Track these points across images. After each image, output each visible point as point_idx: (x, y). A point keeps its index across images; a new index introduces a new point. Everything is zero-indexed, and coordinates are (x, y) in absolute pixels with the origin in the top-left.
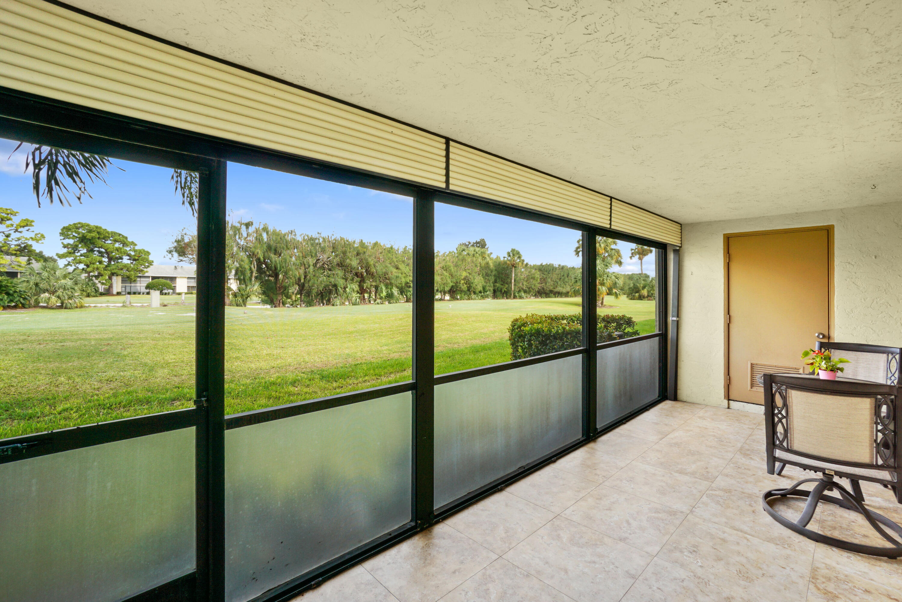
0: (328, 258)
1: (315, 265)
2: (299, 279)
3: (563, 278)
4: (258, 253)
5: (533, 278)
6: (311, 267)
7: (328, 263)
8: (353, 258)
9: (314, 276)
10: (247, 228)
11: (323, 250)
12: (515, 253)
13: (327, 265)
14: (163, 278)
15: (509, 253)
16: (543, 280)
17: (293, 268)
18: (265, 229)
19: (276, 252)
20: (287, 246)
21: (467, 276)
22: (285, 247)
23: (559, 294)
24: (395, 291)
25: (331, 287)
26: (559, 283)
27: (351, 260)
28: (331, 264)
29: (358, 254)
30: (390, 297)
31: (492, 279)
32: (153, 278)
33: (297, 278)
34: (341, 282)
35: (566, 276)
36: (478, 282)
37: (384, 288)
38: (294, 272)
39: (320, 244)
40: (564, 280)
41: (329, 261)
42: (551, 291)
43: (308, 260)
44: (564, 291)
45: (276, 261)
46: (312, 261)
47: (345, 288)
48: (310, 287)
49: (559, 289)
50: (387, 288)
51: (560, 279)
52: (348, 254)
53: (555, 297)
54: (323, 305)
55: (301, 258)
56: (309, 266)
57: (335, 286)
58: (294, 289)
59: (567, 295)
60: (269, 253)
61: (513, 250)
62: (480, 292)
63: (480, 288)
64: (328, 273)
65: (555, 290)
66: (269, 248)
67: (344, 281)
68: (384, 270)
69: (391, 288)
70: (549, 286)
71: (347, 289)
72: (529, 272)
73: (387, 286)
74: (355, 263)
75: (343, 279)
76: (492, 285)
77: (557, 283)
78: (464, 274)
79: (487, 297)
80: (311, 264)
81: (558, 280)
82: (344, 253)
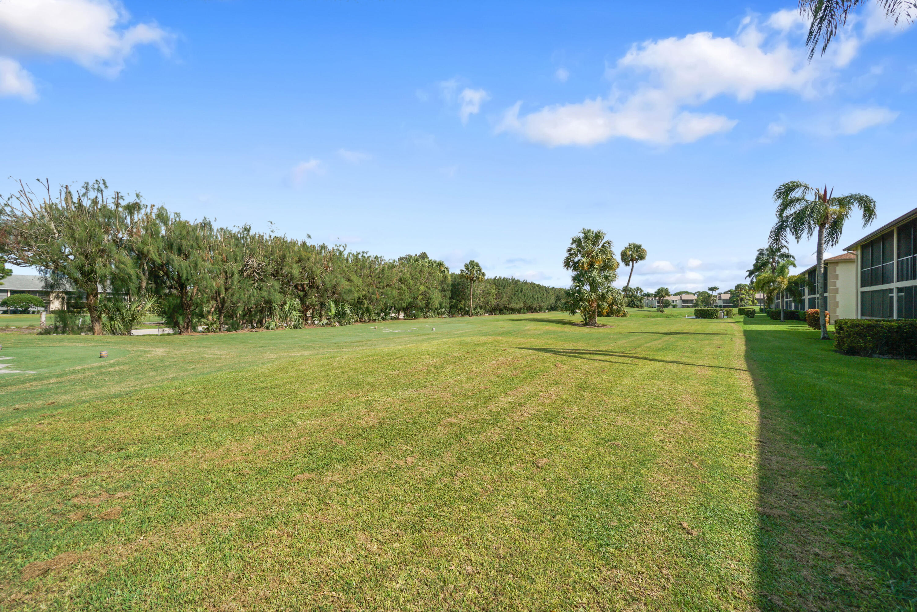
0: (260, 264)
1: (241, 272)
2: (218, 293)
3: (517, 293)
4: (149, 252)
5: (489, 293)
6: (236, 276)
7: (260, 271)
8: (295, 266)
9: (240, 288)
10: (131, 213)
11: (252, 254)
12: (472, 266)
13: (258, 273)
14: (29, 292)
15: (466, 265)
16: (499, 295)
17: (208, 275)
18: (162, 217)
19: (180, 251)
20: (198, 244)
21: (424, 291)
22: (195, 245)
23: (513, 311)
24: (347, 309)
25: (263, 304)
26: (514, 298)
27: (291, 268)
28: (264, 272)
29: (300, 260)
30: (341, 316)
31: (449, 294)
32: (13, 292)
33: (214, 292)
34: (277, 297)
35: (519, 291)
36: (437, 297)
37: (332, 305)
38: (209, 282)
39: (248, 245)
40: (518, 295)
41: (261, 268)
42: (505, 308)
43: (231, 265)
44: (518, 307)
45: (180, 265)
46: (235, 267)
47: (282, 305)
48: (234, 304)
49: (513, 305)
50: (336, 305)
51: (515, 294)
52: (289, 260)
53: (509, 314)
54: (253, 327)
55: (220, 263)
56: (233, 274)
57: (269, 302)
58: (210, 307)
59: (519, 311)
60: (169, 253)
61: (472, 262)
62: (436, 309)
63: (437, 305)
64: (259, 285)
65: (510, 306)
66: (170, 246)
67: (281, 295)
68: (334, 283)
69: (342, 305)
70: (504, 301)
71: (285, 307)
72: (485, 287)
73: (336, 302)
74: (296, 271)
75: (280, 292)
76: (449, 301)
77: (512, 299)
78: (422, 288)
79: (443, 313)
80: (236, 271)
81: (512, 296)
82: (283, 258)
